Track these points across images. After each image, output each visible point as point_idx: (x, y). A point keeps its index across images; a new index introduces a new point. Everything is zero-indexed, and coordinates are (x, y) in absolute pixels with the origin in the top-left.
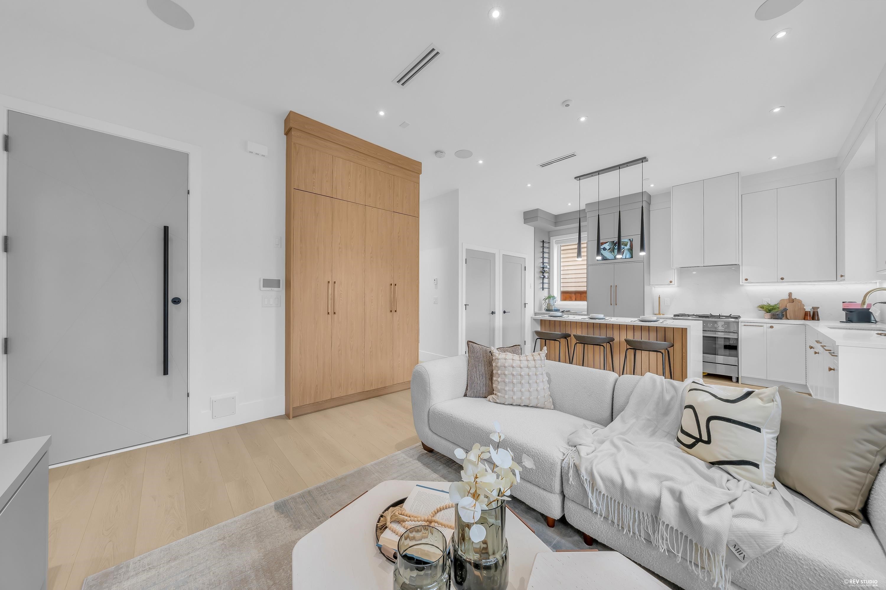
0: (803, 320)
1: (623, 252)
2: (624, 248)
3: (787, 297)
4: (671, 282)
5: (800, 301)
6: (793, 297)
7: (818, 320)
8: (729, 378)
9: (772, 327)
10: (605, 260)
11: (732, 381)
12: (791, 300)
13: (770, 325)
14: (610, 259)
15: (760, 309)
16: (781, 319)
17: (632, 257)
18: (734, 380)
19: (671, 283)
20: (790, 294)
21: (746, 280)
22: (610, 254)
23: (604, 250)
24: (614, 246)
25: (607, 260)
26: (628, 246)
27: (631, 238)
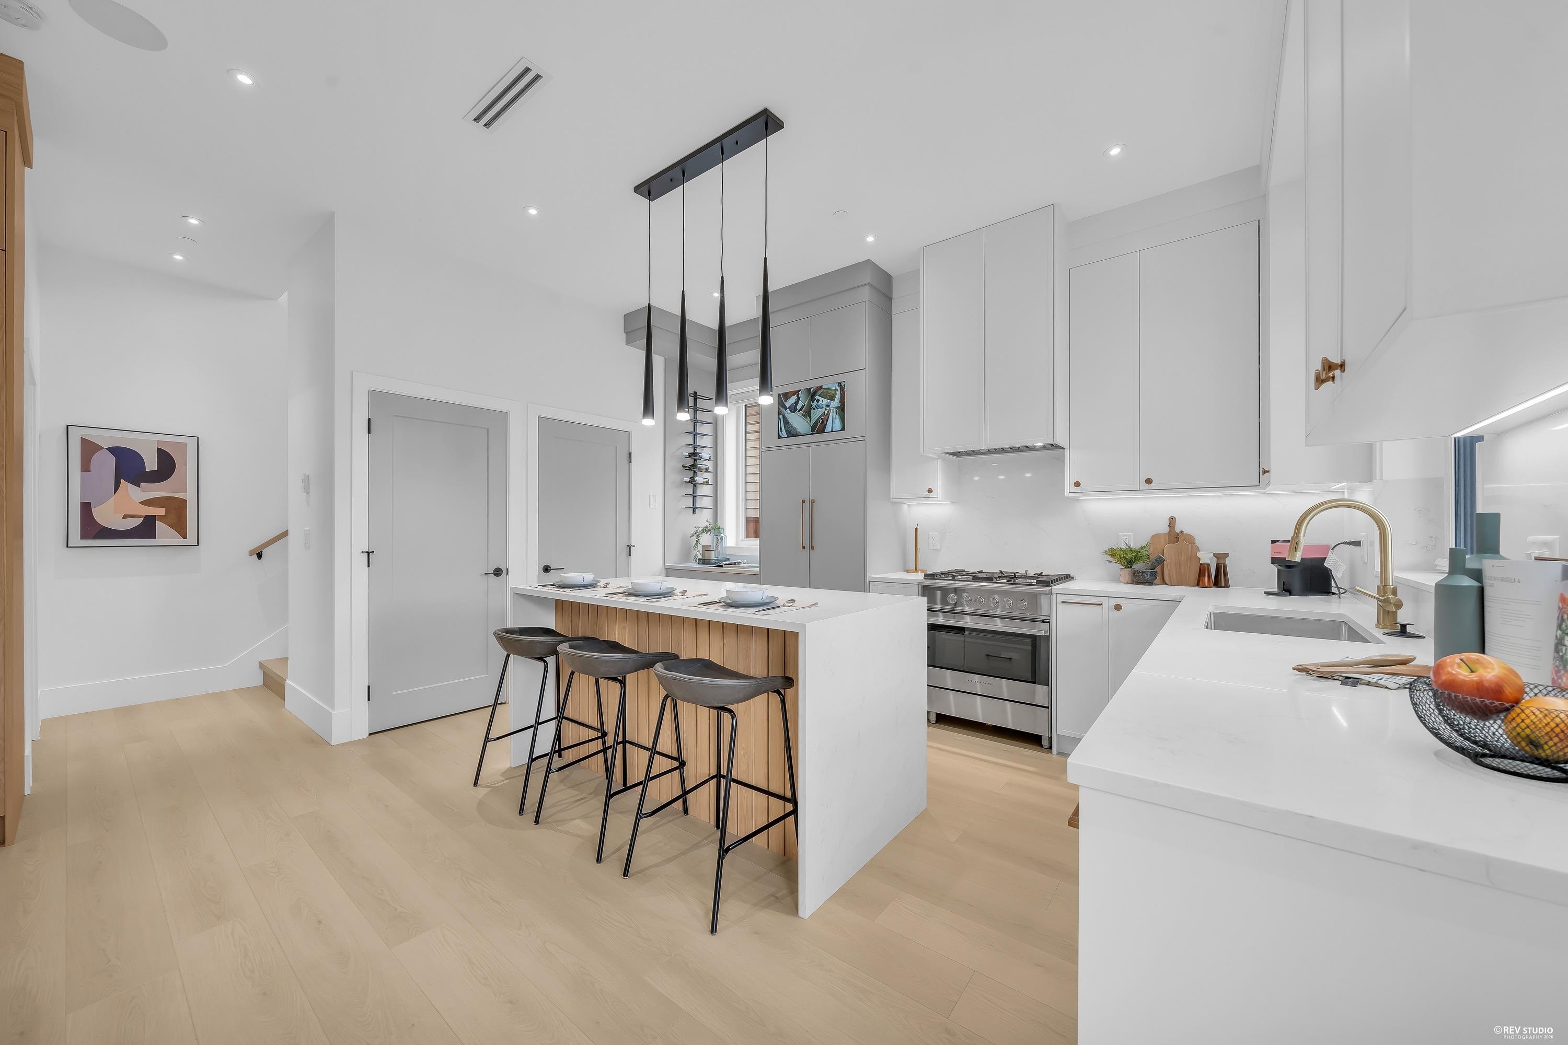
0: (1196, 588)
1: (827, 415)
2: (828, 406)
3: (1165, 529)
4: (930, 491)
5: (1190, 539)
6: (1178, 530)
7: (1227, 586)
8: (1033, 740)
9: (1118, 607)
10: (793, 436)
11: (1041, 746)
12: (1174, 536)
13: (1114, 602)
14: (802, 432)
15: (1109, 558)
16: (1151, 583)
17: (843, 429)
18: (1045, 743)
19: (932, 495)
20: (1172, 522)
21: (1077, 484)
22: (802, 419)
23: (792, 412)
24: (809, 402)
25: (797, 435)
26: (836, 403)
27: (840, 379)
